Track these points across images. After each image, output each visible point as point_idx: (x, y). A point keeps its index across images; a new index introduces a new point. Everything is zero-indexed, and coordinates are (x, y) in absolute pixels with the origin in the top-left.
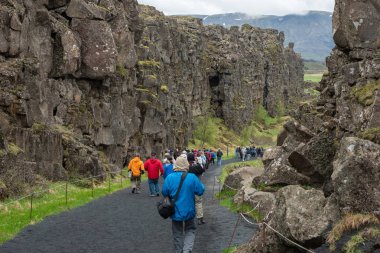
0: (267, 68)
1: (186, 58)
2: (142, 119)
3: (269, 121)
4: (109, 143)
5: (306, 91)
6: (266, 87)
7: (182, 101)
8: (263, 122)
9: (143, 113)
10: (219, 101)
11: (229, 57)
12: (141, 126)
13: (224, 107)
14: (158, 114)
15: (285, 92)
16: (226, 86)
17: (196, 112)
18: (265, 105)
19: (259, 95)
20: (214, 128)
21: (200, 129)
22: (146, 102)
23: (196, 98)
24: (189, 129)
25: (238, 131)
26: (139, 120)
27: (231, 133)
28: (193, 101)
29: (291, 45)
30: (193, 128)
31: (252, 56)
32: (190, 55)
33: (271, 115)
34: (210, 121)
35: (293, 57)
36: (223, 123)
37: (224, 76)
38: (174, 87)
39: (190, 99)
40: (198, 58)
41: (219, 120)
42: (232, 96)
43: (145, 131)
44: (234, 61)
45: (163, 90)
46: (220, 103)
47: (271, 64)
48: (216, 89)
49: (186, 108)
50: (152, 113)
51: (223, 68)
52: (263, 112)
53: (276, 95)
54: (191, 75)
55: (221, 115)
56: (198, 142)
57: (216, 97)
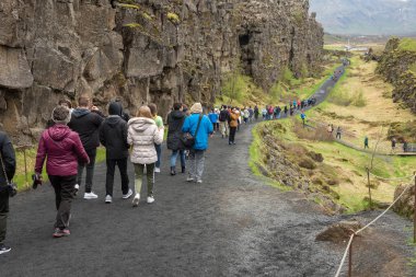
0: (293, 33)
1: (215, 10)
2: (126, 53)
3: (294, 82)
4: (18, 85)
5: (325, 57)
6: (292, 51)
7: (210, 55)
8: (288, 82)
9: (127, 43)
10: (248, 60)
11: (259, 17)
12: (125, 65)
13: (254, 65)
14: (152, 45)
15: (308, 56)
16: (256, 45)
17: (225, 69)
18: (291, 67)
19: (286, 57)
20: (243, 85)
21: (228, 85)
22: (132, 25)
23: (226, 54)
24: (217, 85)
25: (267, 89)
26: (121, 55)
27: (259, 91)
28: (222, 57)
29: (314, 15)
30: (221, 85)
31: (280, 19)
32: (219, 7)
33: (296, 77)
34: (239, 78)
35: (315, 26)
36: (252, 81)
37: (254, 35)
38: (201, 38)
39: (219, 54)
40: (228, 12)
41: (248, 78)
42: (262, 55)
43: (132, 72)
44: (264, 21)
45: (171, 19)
46: (250, 61)
47: (297, 29)
48: (246, 47)
49: (214, 64)
50: (143, 44)
51: (253, 26)
52: (289, 74)
53: (300, 58)
54: (220, 29)
55: (250, 73)
56: (226, 99)
57: (245, 55)
